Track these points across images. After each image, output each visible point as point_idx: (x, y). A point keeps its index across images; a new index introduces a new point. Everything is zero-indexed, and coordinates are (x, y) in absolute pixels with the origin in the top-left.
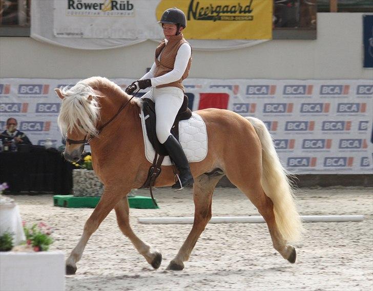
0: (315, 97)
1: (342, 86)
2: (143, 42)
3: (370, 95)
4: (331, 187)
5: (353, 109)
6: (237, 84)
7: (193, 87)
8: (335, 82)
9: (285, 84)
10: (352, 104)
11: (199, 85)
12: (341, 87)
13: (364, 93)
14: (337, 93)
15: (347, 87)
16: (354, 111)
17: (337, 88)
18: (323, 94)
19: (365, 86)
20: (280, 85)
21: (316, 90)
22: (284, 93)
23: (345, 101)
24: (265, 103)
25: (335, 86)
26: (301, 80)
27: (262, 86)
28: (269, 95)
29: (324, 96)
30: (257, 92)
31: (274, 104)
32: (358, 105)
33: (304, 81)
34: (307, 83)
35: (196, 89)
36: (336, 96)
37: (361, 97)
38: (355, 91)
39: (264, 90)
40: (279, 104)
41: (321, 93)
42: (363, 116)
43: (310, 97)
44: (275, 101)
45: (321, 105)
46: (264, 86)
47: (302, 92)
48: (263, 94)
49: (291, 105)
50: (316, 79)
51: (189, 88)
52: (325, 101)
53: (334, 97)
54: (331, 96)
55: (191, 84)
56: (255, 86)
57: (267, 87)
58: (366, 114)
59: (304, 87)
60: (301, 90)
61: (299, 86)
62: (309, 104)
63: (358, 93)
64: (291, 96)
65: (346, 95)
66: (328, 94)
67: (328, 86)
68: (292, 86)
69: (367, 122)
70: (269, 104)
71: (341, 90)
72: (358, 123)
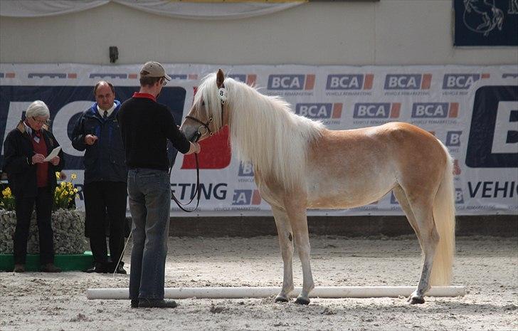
0: (377, 94)
1: (420, 75)
2: (104, 5)
3: (465, 90)
4: (401, 236)
5: (437, 112)
6: (254, 72)
7: (183, 77)
8: (409, 70)
9: (328, 73)
10: (436, 105)
11: (193, 74)
12: (418, 77)
13: (456, 87)
14: (412, 87)
15: (428, 77)
16: (439, 116)
17: (412, 78)
18: (391, 88)
19: (456, 76)
20: (321, 75)
21: (379, 82)
22: (328, 87)
23: (425, 99)
24: (298, 102)
25: (409, 76)
26: (355, 66)
27: (292, 77)
28: (303, 91)
29: (391, 91)
30: (285, 86)
31: (313, 104)
32: (445, 105)
33: (360, 68)
34: (365, 71)
35: (188, 80)
36: (411, 91)
37: (451, 93)
38: (441, 85)
39: (296, 82)
40: (319, 105)
41: (387, 87)
42: (455, 122)
43: (368, 94)
44: (313, 100)
45: (387, 106)
46: (296, 76)
47: (357, 84)
48: (295, 88)
49: (339, 107)
50: (379, 65)
51: (178, 79)
52: (393, 99)
53: (408, 94)
54: (403, 91)
55: (180, 73)
56: (281, 77)
57: (301, 77)
58: (457, 120)
59: (360, 77)
60: (355, 82)
61: (351, 76)
62: (367, 105)
63: (445, 87)
64: (339, 91)
65: (426, 91)
66: (397, 87)
67: (398, 76)
68: (340, 76)
69: (460, 133)
70: (304, 105)
71: (418, 82)
72: (446, 134)
